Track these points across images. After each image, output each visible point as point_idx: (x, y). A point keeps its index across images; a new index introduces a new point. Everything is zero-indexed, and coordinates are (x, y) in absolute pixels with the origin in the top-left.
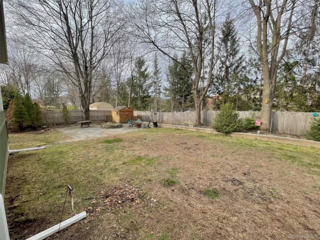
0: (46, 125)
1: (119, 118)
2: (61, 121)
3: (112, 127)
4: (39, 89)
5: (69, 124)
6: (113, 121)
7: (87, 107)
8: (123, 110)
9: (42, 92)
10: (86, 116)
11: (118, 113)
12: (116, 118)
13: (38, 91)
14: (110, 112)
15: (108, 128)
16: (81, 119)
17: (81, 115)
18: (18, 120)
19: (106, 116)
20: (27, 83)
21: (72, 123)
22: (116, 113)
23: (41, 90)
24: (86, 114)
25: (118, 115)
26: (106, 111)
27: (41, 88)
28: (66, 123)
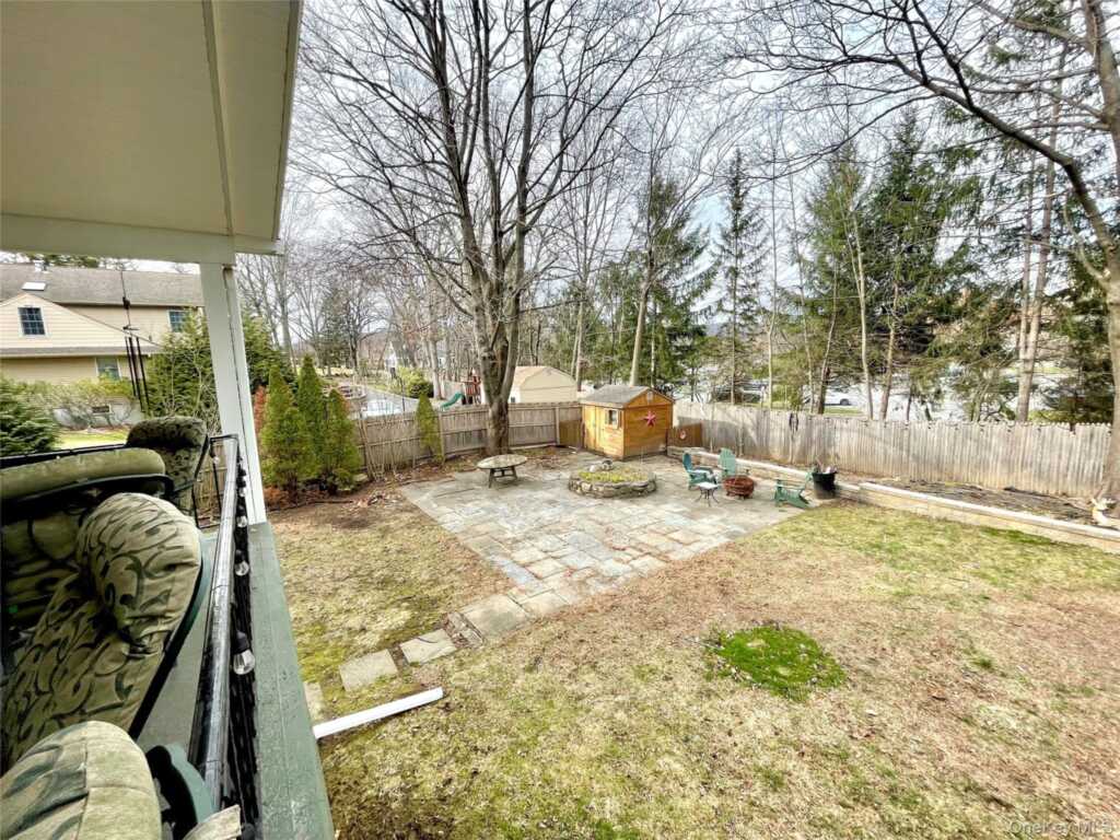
0: (364, 471)
1: (620, 435)
2: (412, 451)
3: (621, 490)
4: (309, 317)
5: (437, 464)
6: (592, 447)
7: (501, 396)
8: (636, 404)
9: (317, 325)
10: (497, 434)
11: (616, 416)
12: (606, 435)
13: (305, 321)
14: (578, 407)
15: (604, 497)
16: (477, 440)
17: (477, 427)
18: (284, 465)
19: (561, 425)
20: (282, 301)
21: (447, 460)
22: (604, 414)
23: (314, 319)
24: (497, 427)
25: (615, 426)
26: (560, 403)
27: (313, 314)
28: (426, 462)
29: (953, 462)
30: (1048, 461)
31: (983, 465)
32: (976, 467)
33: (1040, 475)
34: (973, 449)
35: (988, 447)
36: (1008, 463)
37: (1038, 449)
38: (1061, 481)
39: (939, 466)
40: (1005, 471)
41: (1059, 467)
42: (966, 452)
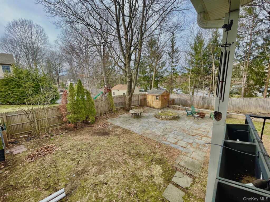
1: (159, 103)
6: (150, 105)
7: (132, 92)
8: (163, 95)
11: (158, 97)
12: (154, 103)
19: (141, 100)
22: (154, 97)
25: (158, 100)
26: (140, 94)
29: (243, 107)
30: (265, 106)
31: (250, 108)
32: (248, 108)
33: (263, 109)
34: (248, 104)
35: (251, 103)
36: (256, 107)
37: (263, 104)
38: (268, 110)
39: (239, 108)
40: (255, 108)
41: (268, 107)
42: (246, 105)
